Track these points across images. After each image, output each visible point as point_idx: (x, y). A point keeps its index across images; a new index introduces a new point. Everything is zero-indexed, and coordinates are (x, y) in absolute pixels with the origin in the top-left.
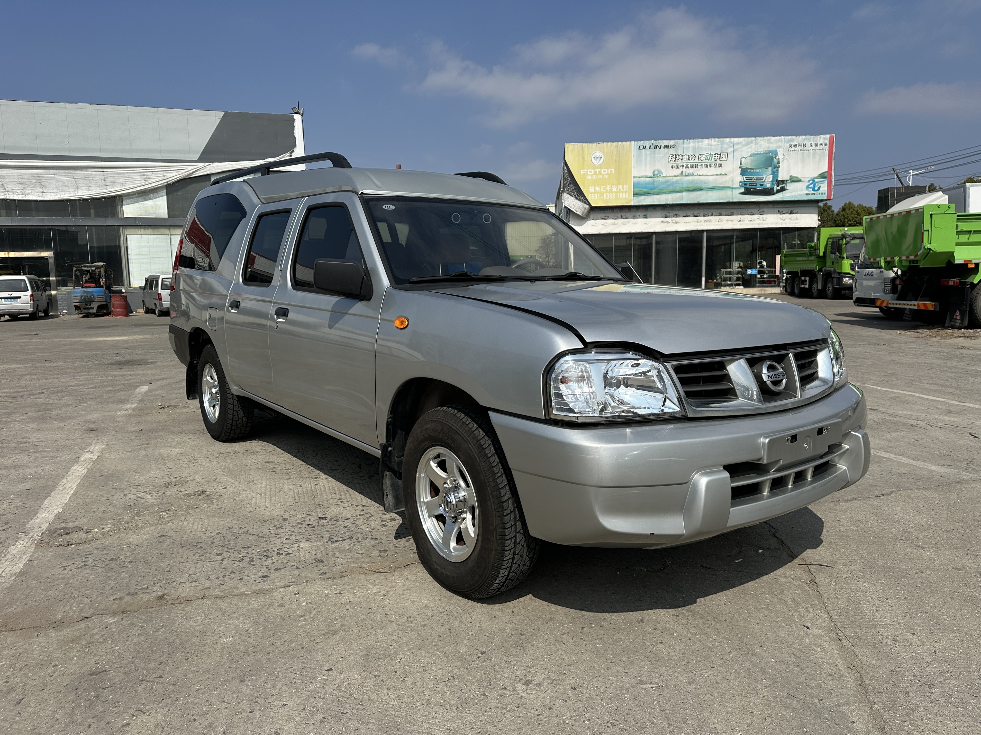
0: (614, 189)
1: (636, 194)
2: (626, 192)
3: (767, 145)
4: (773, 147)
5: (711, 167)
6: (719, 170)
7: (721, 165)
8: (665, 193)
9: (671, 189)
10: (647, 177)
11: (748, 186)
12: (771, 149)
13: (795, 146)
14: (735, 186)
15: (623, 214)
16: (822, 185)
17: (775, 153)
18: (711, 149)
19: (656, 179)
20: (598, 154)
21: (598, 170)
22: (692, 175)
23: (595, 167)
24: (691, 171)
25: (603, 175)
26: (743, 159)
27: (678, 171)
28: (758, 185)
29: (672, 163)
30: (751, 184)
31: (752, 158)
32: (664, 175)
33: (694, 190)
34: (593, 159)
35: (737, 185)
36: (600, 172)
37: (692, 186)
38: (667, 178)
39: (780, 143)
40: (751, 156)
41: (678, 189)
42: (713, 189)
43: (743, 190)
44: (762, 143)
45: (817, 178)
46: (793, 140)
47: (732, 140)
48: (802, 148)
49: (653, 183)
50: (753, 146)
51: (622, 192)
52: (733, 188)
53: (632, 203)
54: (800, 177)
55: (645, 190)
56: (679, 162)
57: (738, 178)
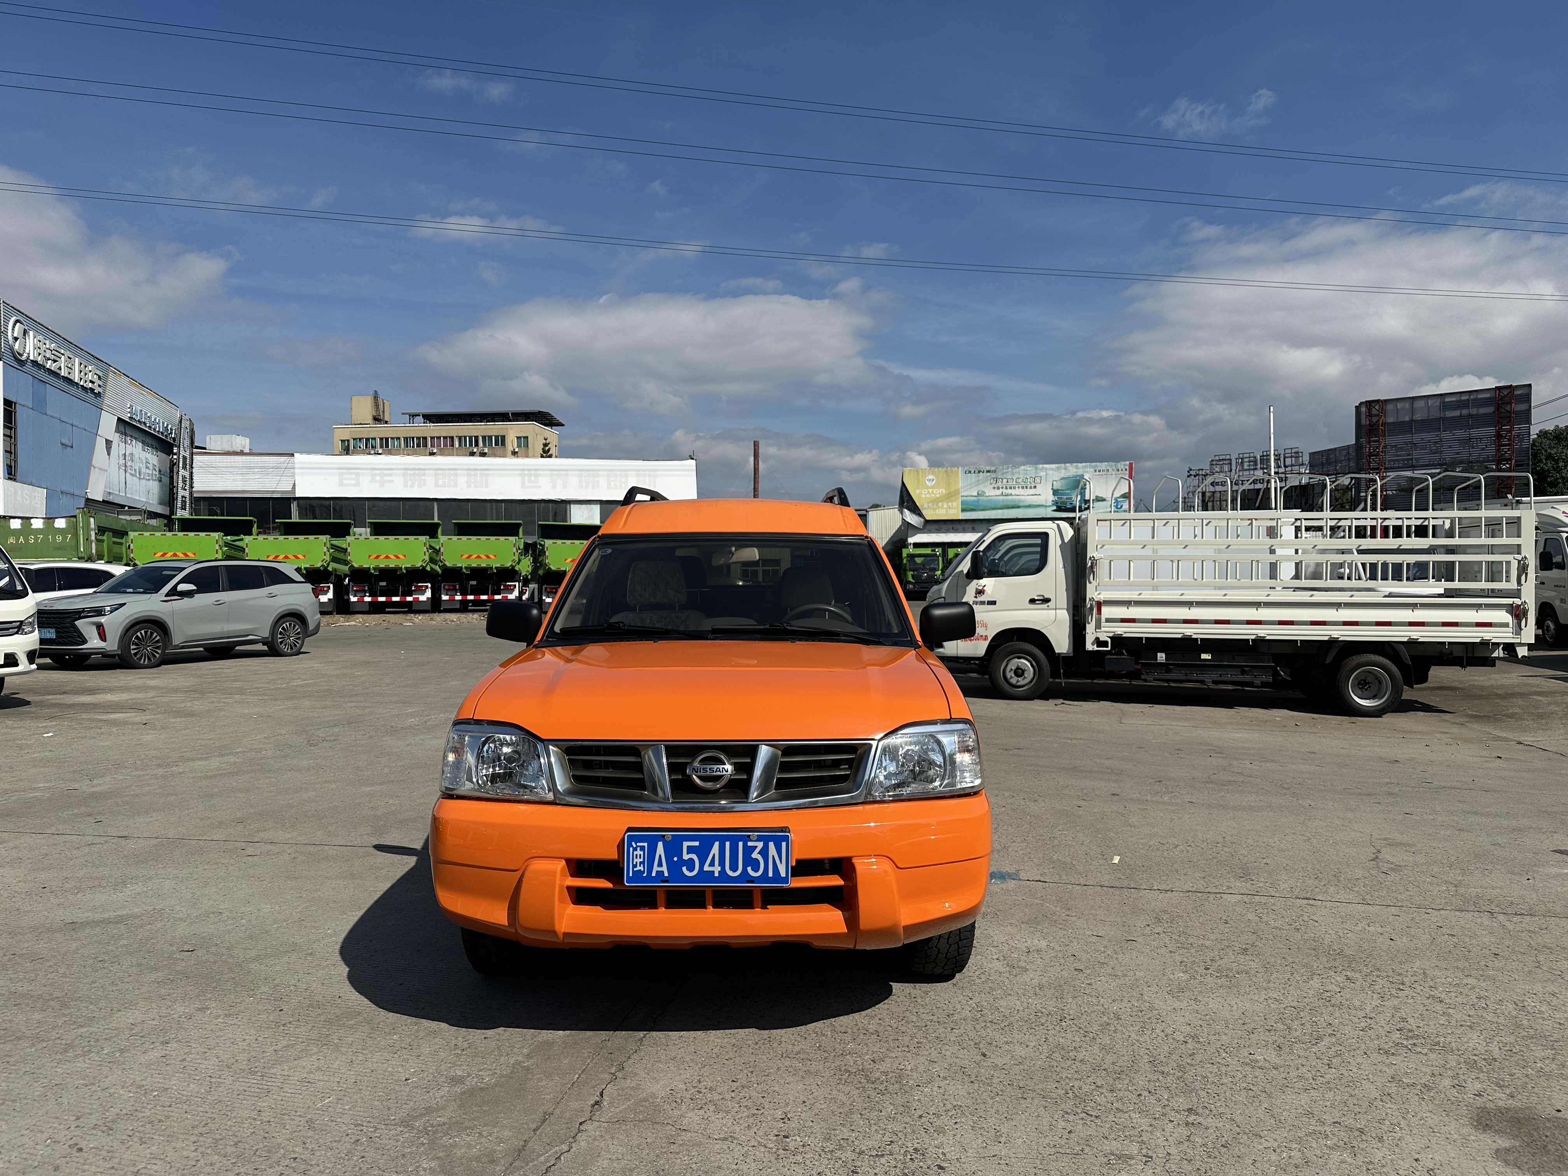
0: (945, 506)
1: (963, 510)
2: (955, 508)
3: (1076, 470)
4: (1080, 472)
5: (1026, 488)
6: (1033, 491)
7: (1035, 487)
8: (988, 510)
9: (993, 506)
10: (972, 496)
11: (1059, 504)
12: (1079, 474)
13: (1100, 471)
14: (1048, 505)
15: (954, 526)
16: (1124, 504)
17: (1082, 476)
18: (1027, 474)
19: (980, 498)
20: (931, 477)
21: (931, 490)
22: (1011, 495)
23: (928, 488)
24: (1009, 491)
25: (935, 494)
26: (1055, 482)
27: (999, 492)
28: (1068, 504)
29: (993, 485)
30: (1062, 503)
31: (1063, 481)
32: (987, 495)
33: (1013, 507)
34: (927, 482)
35: (1050, 503)
36: (932, 492)
37: (1011, 504)
38: (989, 498)
39: (1086, 469)
40: (1061, 479)
41: (999, 506)
42: (1029, 506)
43: (1055, 508)
44: (1070, 468)
45: (1119, 498)
46: (1097, 466)
47: (1045, 466)
48: (1105, 473)
49: (978, 500)
50: (1063, 471)
51: (952, 508)
52: (1046, 506)
53: (960, 518)
54: (1104, 497)
55: (972, 507)
56: (999, 484)
57: (1050, 498)
